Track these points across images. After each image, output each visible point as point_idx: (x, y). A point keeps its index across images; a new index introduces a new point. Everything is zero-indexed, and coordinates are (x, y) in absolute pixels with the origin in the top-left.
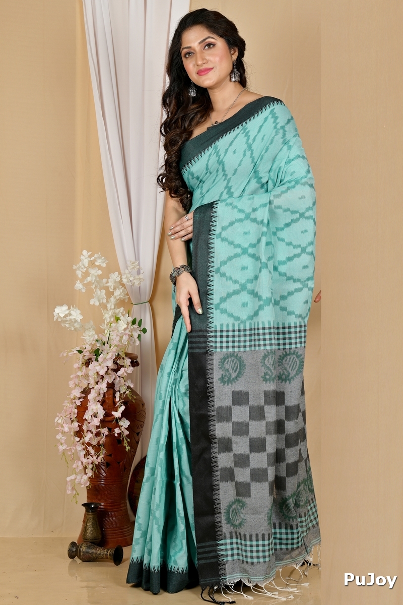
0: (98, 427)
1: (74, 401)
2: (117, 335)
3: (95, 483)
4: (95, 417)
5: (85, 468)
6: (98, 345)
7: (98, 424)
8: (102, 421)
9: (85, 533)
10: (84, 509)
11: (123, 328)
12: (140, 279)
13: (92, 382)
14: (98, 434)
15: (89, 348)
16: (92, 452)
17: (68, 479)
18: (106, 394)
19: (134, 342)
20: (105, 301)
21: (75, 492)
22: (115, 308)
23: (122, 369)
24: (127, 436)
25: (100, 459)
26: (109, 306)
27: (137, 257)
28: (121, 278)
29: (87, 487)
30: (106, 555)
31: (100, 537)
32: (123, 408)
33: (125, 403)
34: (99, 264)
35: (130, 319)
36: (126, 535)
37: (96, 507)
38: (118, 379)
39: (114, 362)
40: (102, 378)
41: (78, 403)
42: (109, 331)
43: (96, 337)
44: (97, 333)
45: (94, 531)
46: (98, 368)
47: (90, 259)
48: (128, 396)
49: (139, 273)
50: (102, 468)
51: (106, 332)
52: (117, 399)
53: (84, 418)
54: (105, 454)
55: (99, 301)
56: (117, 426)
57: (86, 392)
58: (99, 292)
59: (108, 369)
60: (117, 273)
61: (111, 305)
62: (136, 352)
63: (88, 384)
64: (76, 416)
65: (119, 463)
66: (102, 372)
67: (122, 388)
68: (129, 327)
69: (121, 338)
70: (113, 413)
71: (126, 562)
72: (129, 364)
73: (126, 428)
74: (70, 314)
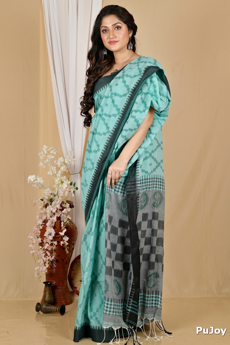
0: (52, 241)
1: (39, 226)
2: (62, 191)
3: (50, 271)
4: (50, 235)
5: (45, 263)
6: (52, 196)
7: (52, 239)
8: (54, 238)
9: (44, 298)
10: (44, 285)
11: (65, 187)
12: (74, 161)
13: (48, 216)
14: (52, 244)
15: (47, 198)
16: (49, 254)
17: (36, 269)
18: (56, 223)
19: (71, 195)
20: (55, 172)
21: (39, 276)
22: (61, 176)
23: (65, 210)
24: (67, 245)
25: (53, 258)
27: (73, 149)
28: (64, 160)
29: (46, 273)
30: (56, 309)
31: (53, 300)
32: (65, 230)
33: (66, 228)
34: (52, 153)
35: (69, 182)
36: (67, 299)
37: (51, 284)
38: (63, 215)
39: (60, 205)
40: (54, 214)
41: (41, 228)
42: (58, 189)
43: (51, 192)
44: (51, 190)
45: (50, 296)
46: (52, 209)
47: (47, 150)
48: (68, 224)
49: (74, 157)
50: (54, 263)
51: (56, 189)
52: (62, 226)
53: (44, 236)
54: (56, 255)
55: (52, 173)
56: (62, 240)
57: (45, 221)
58: (52, 168)
59: (57, 209)
60: (62, 158)
61: (59, 175)
62: (72, 200)
64: (40, 234)
65: (63, 260)
66: (54, 211)
67: (65, 219)
68: (69, 187)
69: (64, 192)
70: (60, 233)
71: (67, 314)
72: (69, 206)
73: (67, 241)
74: (36, 180)
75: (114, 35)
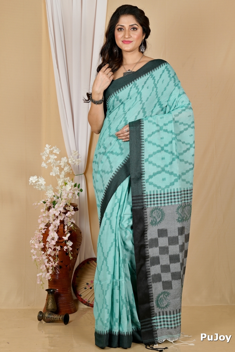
0: (55, 246)
1: (41, 231)
2: (66, 193)
3: (53, 277)
4: (53, 240)
5: (48, 269)
7: (55, 244)
8: (57, 242)
9: (47, 306)
10: (47, 292)
11: (69, 189)
12: (79, 161)
13: (51, 220)
14: (55, 250)
15: (49, 200)
16: (52, 260)
17: (38, 275)
18: (59, 227)
19: (76, 197)
20: (59, 173)
21: (42, 283)
22: (64, 177)
23: (69, 213)
24: (71, 251)
25: (56, 264)
26: (61, 176)
27: (77, 148)
28: (68, 160)
29: (49, 280)
30: (60, 318)
31: (56, 308)
32: (69, 235)
33: (70, 232)
34: (55, 152)
35: (73, 184)
36: (71, 307)
37: (54, 291)
38: (66, 218)
39: (64, 208)
40: (57, 217)
41: (43, 231)
42: (61, 191)
43: (54, 194)
44: (54, 192)
45: (52, 305)
46: (55, 212)
47: (50, 150)
48: (72, 228)
49: (78, 158)
50: (57, 269)
51: (59, 191)
52: (66, 230)
53: (47, 240)
54: (59, 261)
55: (55, 173)
56: (66, 245)
57: (48, 225)
58: (55, 168)
59: (61, 212)
60: (65, 158)
61: (62, 176)
62: (77, 203)
63: (49, 221)
64: (42, 239)
65: (67, 266)
66: (57, 214)
68: (73, 188)
69: (68, 194)
70: (63, 237)
71: (71, 323)
72: (73, 209)
73: (70, 246)
74: (38, 181)
75: (129, 35)
